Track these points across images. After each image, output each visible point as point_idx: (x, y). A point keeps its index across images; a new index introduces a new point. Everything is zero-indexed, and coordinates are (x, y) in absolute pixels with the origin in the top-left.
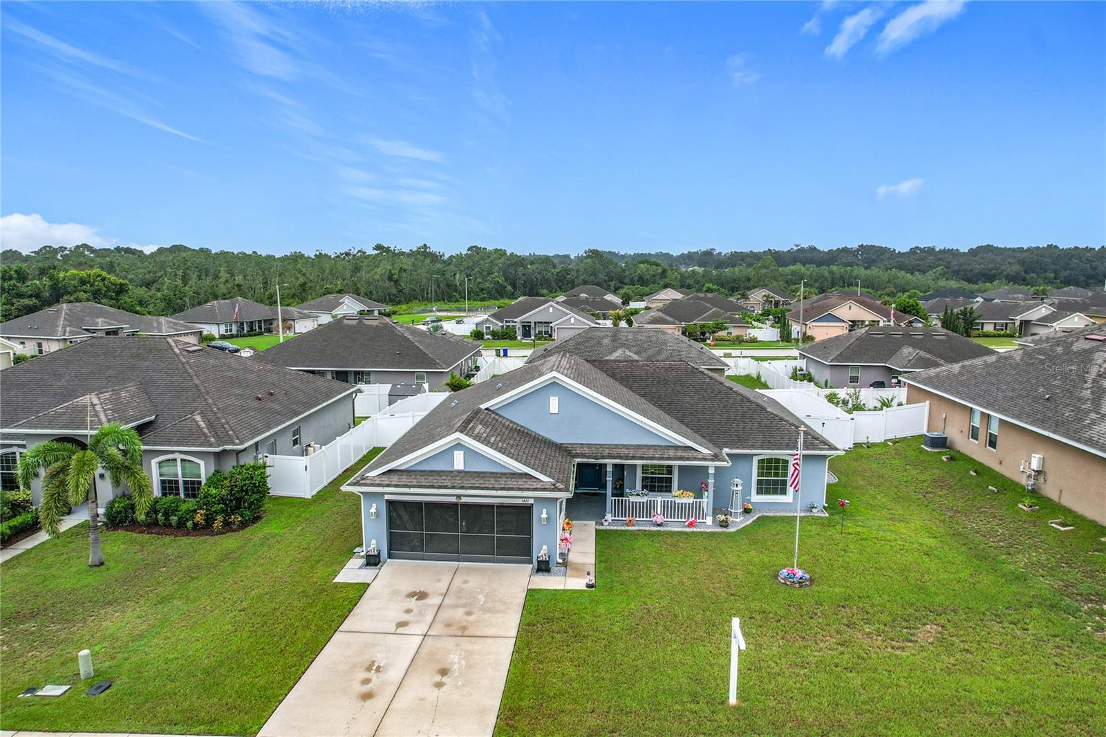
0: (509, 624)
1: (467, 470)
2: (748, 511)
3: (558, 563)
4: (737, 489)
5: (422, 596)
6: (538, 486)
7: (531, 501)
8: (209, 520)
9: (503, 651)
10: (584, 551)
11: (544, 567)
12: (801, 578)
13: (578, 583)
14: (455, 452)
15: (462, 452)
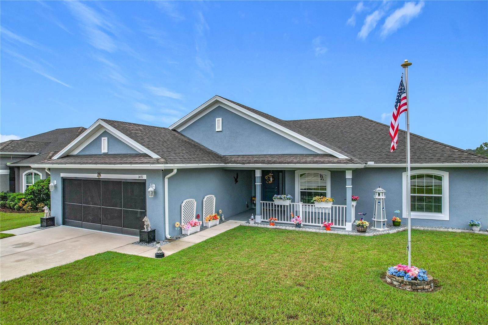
1: (110, 153)
2: (396, 223)
3: (166, 238)
4: (379, 197)
6: (146, 161)
7: (144, 177)
12: (416, 279)
14: (103, 138)
15: (106, 138)
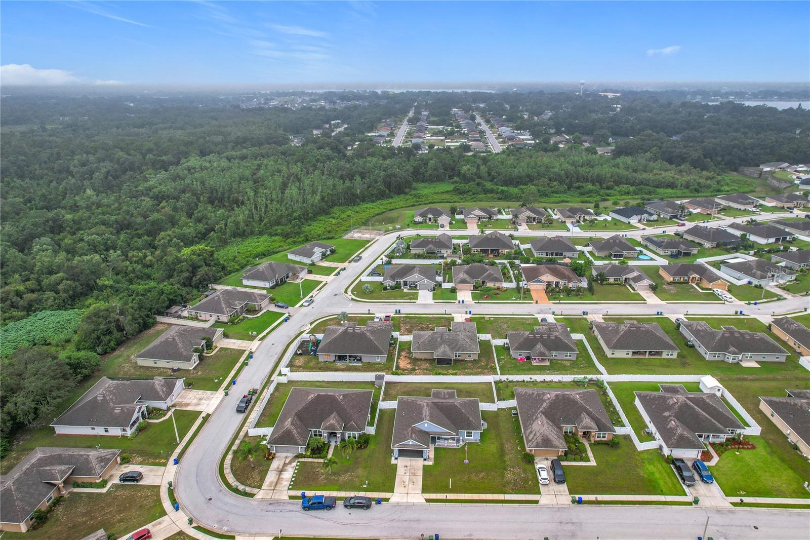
0: (421, 473)
3: (428, 459)
5: (406, 467)
8: (361, 446)
9: (420, 479)
10: (432, 455)
11: (425, 460)
13: (431, 463)
14: (410, 442)
